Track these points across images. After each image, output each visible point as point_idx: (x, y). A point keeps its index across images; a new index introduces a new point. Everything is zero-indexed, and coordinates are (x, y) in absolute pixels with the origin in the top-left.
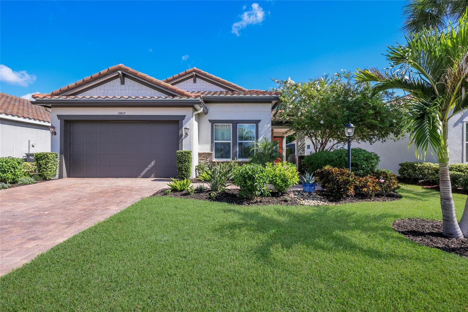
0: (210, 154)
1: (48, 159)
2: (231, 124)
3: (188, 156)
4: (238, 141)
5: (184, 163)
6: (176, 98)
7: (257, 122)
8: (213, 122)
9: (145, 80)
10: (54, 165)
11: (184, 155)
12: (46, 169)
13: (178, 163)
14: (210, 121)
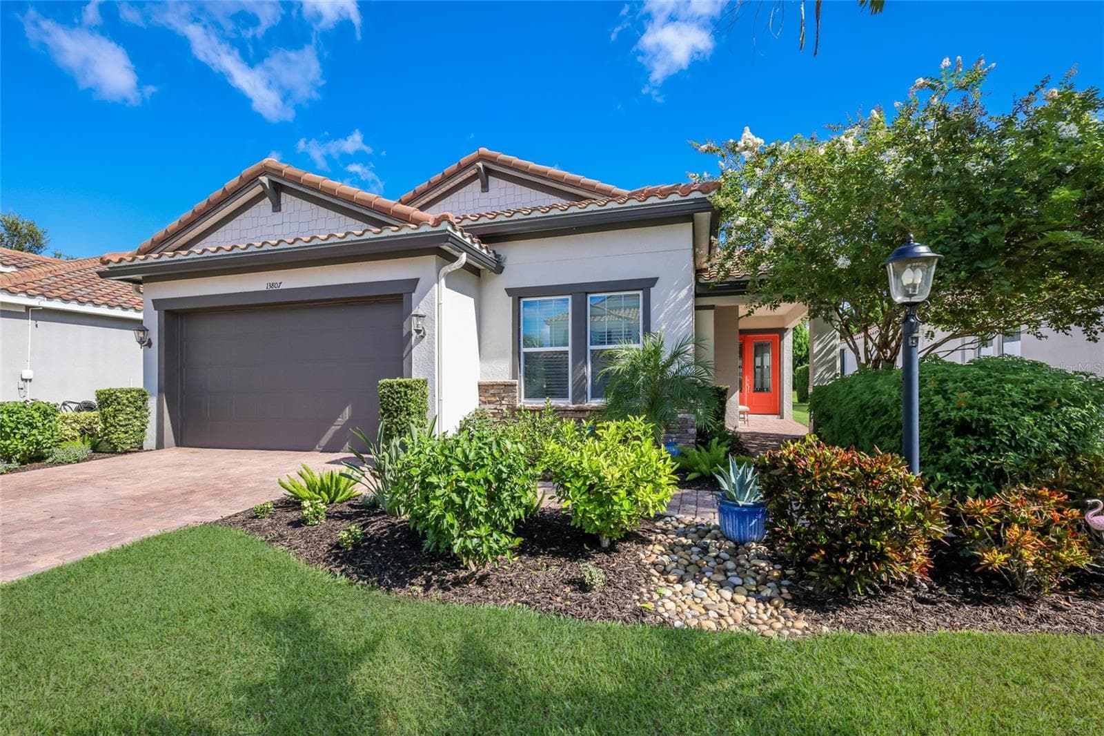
0: (508, 387)
1: (119, 404)
2: (569, 297)
3: (406, 394)
4: (590, 347)
5: (395, 414)
6: (387, 232)
7: (646, 285)
8: (517, 294)
9: (319, 191)
10: (135, 417)
11: (397, 393)
12: (115, 427)
13: (383, 415)
14: (510, 291)
